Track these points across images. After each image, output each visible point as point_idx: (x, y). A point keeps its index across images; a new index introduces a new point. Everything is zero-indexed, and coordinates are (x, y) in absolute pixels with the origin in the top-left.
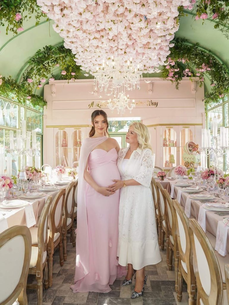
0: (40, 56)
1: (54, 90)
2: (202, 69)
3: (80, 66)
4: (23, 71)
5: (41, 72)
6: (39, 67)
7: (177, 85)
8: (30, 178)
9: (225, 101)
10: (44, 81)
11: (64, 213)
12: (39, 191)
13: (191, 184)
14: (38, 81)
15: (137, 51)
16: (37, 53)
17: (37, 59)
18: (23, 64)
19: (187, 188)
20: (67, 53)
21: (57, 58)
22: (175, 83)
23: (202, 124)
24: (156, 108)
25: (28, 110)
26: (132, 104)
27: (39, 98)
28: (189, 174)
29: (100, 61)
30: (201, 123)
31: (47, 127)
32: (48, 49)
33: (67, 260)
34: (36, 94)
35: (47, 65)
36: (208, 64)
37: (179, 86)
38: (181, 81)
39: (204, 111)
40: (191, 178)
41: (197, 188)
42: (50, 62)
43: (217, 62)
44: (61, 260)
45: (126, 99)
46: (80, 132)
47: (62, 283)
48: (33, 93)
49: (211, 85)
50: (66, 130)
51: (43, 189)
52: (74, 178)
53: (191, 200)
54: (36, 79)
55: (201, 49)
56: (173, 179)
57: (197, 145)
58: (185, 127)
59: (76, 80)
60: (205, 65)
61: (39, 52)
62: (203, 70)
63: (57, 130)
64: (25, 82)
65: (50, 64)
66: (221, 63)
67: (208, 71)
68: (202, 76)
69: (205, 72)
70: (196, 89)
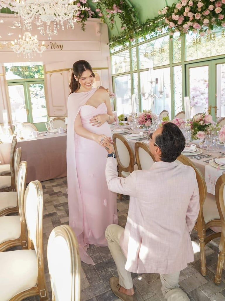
2: (114, 11)
7: (83, 26)
9: (132, 45)
22: (81, 24)
24: (61, 52)
30: (107, 67)
36: (119, 5)
37: (85, 27)
38: (86, 22)
40: (122, 124)
43: (127, 4)
49: (121, 28)
60: (116, 7)
66: (131, 6)
67: (119, 13)
68: (112, 18)
69: (115, 14)
70: (100, 32)
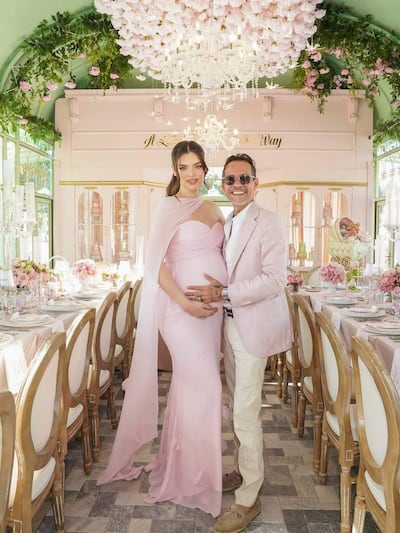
0: (46, 34)
1: (76, 109)
3: (129, 57)
4: (11, 67)
5: (49, 69)
6: (44, 58)
7: (321, 104)
8: (23, 284)
10: (54, 87)
11: (94, 360)
12: (40, 313)
13: (356, 301)
14: (42, 88)
15: (248, 24)
16: (39, 27)
17: (39, 40)
18: (10, 51)
19: (352, 309)
20: (101, 30)
21: (80, 41)
22: (317, 101)
23: (366, 185)
24: (278, 151)
25: (23, 149)
26: (232, 138)
27: (45, 124)
28: (349, 280)
29: (170, 44)
30: (365, 181)
31: (62, 183)
32: (63, 19)
33: (101, 460)
34: (39, 116)
35: (61, 55)
36: (387, 59)
37: (325, 106)
38: (328, 97)
39: (370, 158)
40: (352, 288)
41: (374, 309)
42: (66, 48)
44: (85, 462)
45: (221, 127)
46: (126, 195)
47: (90, 515)
48: (33, 113)
49: (390, 104)
50: (100, 190)
51: (49, 308)
52: (115, 285)
53: (368, 334)
54: (37, 84)
55: (376, 28)
56: (314, 289)
57: (358, 225)
58: (333, 189)
59: (120, 91)
60: (383, 63)
61: (43, 27)
62: (377, 72)
63: (81, 189)
64: (16, 89)
65: (66, 53)
68: (374, 85)
69: (381, 77)
70: (357, 115)
